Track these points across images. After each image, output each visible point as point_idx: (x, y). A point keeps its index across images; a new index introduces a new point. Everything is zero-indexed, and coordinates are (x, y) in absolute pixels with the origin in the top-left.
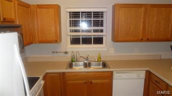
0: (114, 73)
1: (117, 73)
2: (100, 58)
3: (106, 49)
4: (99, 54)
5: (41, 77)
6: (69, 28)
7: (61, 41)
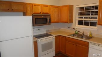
0: (90, 43)
1: (91, 44)
2: (91, 35)
3: (97, 30)
4: (91, 32)
5: (54, 36)
6: (78, 16)
7: (73, 22)
